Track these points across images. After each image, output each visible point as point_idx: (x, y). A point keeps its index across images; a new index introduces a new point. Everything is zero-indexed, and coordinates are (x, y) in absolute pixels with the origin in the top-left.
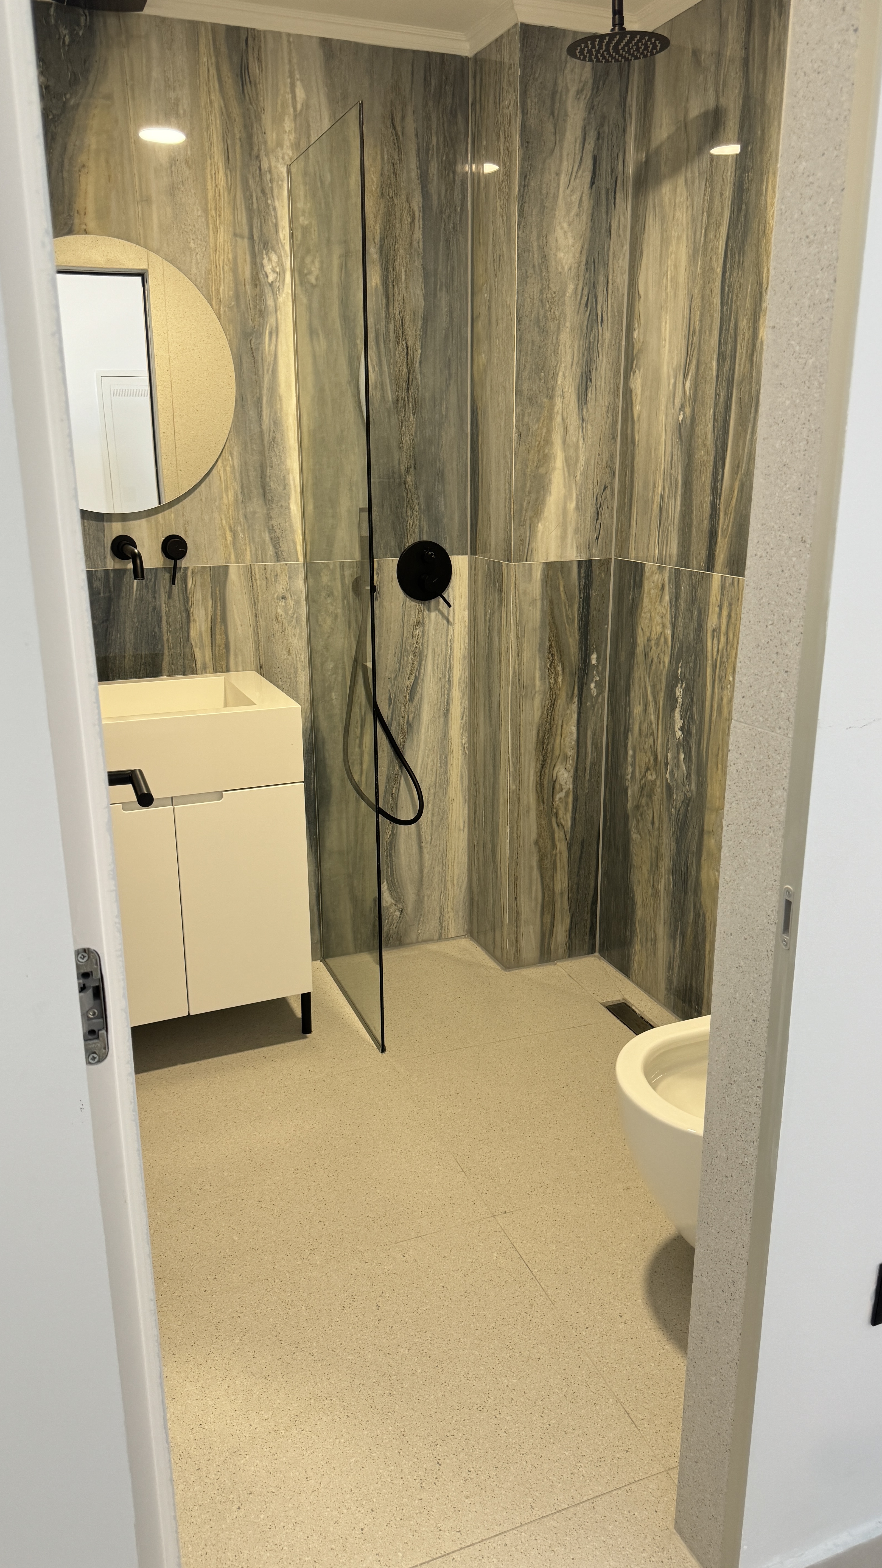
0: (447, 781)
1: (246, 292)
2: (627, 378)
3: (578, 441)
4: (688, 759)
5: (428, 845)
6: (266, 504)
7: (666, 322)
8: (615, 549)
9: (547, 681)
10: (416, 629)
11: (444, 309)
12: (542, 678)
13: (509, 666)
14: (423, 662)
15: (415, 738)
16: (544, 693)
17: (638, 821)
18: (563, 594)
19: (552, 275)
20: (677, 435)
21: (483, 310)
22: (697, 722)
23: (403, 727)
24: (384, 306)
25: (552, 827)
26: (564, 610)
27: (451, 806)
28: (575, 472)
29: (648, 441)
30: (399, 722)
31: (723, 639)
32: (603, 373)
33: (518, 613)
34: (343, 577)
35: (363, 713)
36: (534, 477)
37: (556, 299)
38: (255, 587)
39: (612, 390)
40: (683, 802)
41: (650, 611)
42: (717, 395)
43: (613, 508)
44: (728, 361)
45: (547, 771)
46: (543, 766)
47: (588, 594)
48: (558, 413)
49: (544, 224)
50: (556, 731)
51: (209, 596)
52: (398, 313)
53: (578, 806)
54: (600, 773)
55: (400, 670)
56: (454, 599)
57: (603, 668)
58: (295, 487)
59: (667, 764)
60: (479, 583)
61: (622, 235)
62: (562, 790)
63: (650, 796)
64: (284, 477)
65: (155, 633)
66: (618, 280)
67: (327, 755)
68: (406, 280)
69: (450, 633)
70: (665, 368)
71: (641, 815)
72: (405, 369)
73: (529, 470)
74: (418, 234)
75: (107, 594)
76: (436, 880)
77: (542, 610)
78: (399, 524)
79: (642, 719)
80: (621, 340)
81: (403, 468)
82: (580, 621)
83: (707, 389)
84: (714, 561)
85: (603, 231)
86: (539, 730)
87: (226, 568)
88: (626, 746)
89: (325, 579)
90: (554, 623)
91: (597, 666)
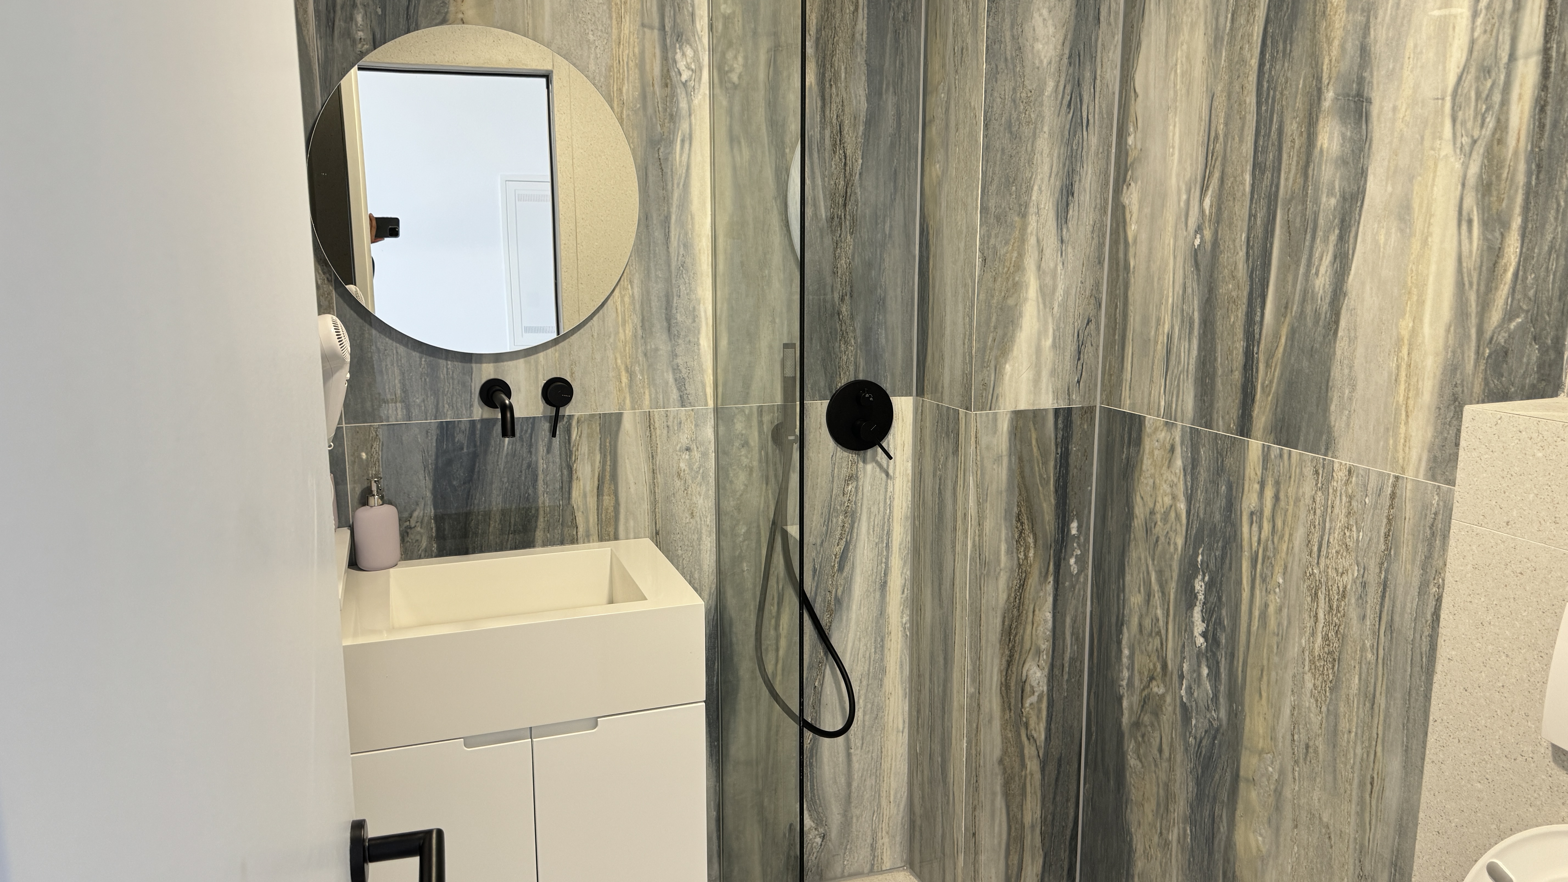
0: (884, 670)
1: (654, 93)
2: (1118, 192)
3: (1056, 266)
4: (1214, 675)
5: (858, 752)
6: (671, 340)
7: (1175, 126)
8: (1101, 394)
9: (1015, 555)
10: (848, 485)
11: (891, 111)
12: (1009, 552)
13: (967, 537)
14: (856, 525)
15: (845, 618)
16: (1012, 571)
17: (1139, 745)
18: (1035, 450)
19: (1028, 70)
20: (1191, 262)
21: (939, 112)
22: (1228, 630)
23: (829, 604)
24: (819, 109)
25: (1021, 742)
26: (1037, 469)
27: (887, 701)
28: (1051, 304)
29: (1148, 268)
30: (825, 598)
31: (1266, 526)
32: (1087, 186)
33: (979, 472)
34: (761, 423)
35: (781, 587)
36: (1001, 309)
37: (1032, 99)
38: (653, 437)
39: (1099, 206)
40: (1206, 732)
41: (1153, 476)
42: (1252, 216)
43: (1098, 346)
44: (1268, 174)
45: (1014, 669)
46: (1009, 663)
47: (1067, 449)
48: (1031, 233)
49: (1019, 11)
50: (1027, 618)
51: (598, 448)
52: (835, 117)
53: (1054, 714)
54: (1082, 671)
55: (828, 533)
56: (895, 448)
57: (1085, 540)
58: (707, 319)
59: (1181, 677)
60: (928, 432)
61: (1113, 23)
62: (1033, 693)
63: (1156, 713)
64: (694, 308)
65: (529, 495)
66: (1108, 76)
67: (734, 639)
68: (846, 78)
69: (890, 489)
70: (1174, 181)
71: (1143, 736)
72: (842, 183)
73: (995, 301)
74: (862, 25)
75: (472, 449)
76: (868, 796)
77: (1010, 469)
78: (830, 358)
79: (1144, 612)
80: (1111, 147)
81: (836, 296)
82: (1057, 481)
83: (1236, 209)
84: (1251, 424)
85: (1091, 19)
86: (1004, 617)
87: (619, 416)
88: (1119, 642)
89: (739, 426)
90: (1025, 485)
91: (1078, 537)
